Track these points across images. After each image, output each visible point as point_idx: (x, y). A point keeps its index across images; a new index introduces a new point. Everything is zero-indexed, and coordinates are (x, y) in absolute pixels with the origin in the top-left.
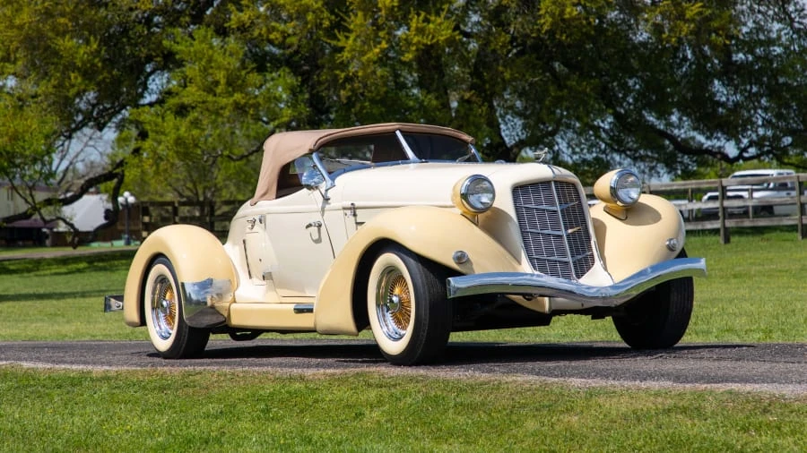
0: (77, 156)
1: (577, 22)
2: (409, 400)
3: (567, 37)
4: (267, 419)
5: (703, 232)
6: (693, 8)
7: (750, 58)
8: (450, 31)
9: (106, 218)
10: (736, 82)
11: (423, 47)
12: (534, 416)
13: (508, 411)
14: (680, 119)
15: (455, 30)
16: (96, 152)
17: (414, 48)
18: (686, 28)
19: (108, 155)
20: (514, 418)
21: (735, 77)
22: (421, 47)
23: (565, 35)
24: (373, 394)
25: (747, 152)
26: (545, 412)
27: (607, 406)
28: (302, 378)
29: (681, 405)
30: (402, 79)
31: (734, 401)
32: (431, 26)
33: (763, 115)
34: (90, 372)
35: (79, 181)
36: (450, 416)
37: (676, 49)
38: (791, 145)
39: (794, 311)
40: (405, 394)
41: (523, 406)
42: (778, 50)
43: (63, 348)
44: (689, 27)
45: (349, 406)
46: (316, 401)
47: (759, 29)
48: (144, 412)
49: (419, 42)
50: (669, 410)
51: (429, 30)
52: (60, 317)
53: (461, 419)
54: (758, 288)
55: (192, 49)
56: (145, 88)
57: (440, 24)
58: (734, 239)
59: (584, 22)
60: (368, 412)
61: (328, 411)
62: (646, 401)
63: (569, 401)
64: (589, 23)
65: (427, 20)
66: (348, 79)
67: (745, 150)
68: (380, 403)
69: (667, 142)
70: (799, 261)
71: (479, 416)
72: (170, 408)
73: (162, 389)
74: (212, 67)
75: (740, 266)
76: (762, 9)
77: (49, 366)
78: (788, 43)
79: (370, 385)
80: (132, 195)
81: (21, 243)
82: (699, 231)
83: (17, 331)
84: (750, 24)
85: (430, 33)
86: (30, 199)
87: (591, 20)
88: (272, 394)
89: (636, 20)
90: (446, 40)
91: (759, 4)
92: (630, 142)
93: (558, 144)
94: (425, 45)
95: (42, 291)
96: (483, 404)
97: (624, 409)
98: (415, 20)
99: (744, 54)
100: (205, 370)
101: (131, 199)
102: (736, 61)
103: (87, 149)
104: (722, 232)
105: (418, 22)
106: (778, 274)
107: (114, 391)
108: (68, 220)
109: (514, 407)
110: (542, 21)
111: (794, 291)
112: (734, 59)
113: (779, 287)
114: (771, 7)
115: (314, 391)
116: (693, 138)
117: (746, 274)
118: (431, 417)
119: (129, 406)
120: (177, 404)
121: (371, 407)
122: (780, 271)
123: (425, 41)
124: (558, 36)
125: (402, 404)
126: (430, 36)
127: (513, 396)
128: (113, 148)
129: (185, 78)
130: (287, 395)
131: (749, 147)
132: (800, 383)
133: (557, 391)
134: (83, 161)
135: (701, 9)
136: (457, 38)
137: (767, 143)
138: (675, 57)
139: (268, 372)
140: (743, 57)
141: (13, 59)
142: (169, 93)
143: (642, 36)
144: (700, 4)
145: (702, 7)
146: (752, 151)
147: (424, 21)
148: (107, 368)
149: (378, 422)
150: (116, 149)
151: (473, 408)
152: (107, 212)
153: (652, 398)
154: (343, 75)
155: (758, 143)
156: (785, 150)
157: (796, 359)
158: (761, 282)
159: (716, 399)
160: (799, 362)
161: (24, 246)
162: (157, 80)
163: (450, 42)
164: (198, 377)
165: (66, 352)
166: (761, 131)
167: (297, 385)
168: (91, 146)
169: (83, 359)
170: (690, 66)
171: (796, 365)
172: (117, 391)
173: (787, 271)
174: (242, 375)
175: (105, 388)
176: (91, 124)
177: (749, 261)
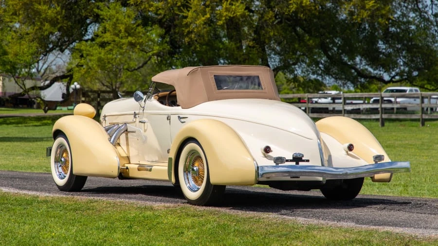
0: (51, 63)
1: (309, 8)
2: (209, 226)
3: (304, 15)
4: (131, 232)
5: (370, 119)
6: (370, 3)
7: (398, 30)
8: (243, 10)
9: (63, 97)
10: (390, 42)
11: (229, 18)
12: (278, 240)
13: (263, 236)
14: (361, 60)
15: (246, 9)
16: (62, 61)
17: (224, 18)
18: (365, 14)
19: (67, 63)
20: (267, 241)
21: (390, 39)
22: (228, 17)
23: (302, 14)
24: (189, 221)
25: (395, 78)
26: (284, 238)
27: (318, 236)
28: (152, 209)
29: (359, 239)
30: (218, 32)
31: (389, 238)
32: (234, 7)
33: (404, 60)
34: (38, 197)
35: (52, 75)
36: (231, 237)
37: (360, 24)
38: (418, 75)
39: (419, 172)
40: (208, 222)
41: (272, 233)
42: (413, 27)
43: (27, 179)
44: (368, 13)
45: (176, 228)
46: (158, 223)
47: (404, 15)
48: (64, 224)
49: (227, 15)
50: (352, 241)
51: (232, 9)
52: (33, 153)
53: (237, 240)
54: (399, 155)
55: (109, 14)
56: (86, 31)
57: (238, 6)
58: (387, 124)
59: (313, 8)
60: (186, 232)
61: (164, 230)
62: (340, 235)
63: (297, 232)
64: (316, 9)
65: (231, 4)
66: (190, 33)
67: (394, 77)
68: (193, 227)
69: (353, 71)
70: (421, 139)
71: (247, 238)
72: (79, 222)
73: (76, 210)
74: (119, 23)
75: (390, 140)
76: (406, 5)
77: (16, 191)
78: (418, 23)
79: (188, 215)
80: (78, 84)
81: (21, 106)
82: (368, 119)
83: (8, 162)
84: (399, 13)
85: (232, 11)
86: (23, 87)
87: (317, 7)
88: (135, 217)
89: (341, 8)
90: (241, 15)
91: (404, 2)
92: (335, 70)
93: (297, 70)
94: (230, 17)
95: (26, 136)
96: (250, 231)
97: (327, 240)
98: (225, 4)
99: (395, 28)
100: (100, 199)
101: (78, 86)
102: (391, 31)
103: (57, 59)
104: (380, 120)
105: (226, 5)
106: (409, 146)
107: (49, 210)
108: (42, 98)
109: (266, 234)
110: (291, 6)
111: (418, 157)
112: (390, 30)
113: (410, 155)
114: (410, 4)
115: (157, 217)
116: (367, 69)
117: (392, 146)
118: (221, 237)
119: (57, 219)
120: (82, 220)
121: (188, 229)
122: (411, 145)
123: (230, 15)
124: (299, 15)
125: (205, 228)
126: (233, 12)
127: (267, 227)
128: (70, 59)
129: (105, 28)
130: (143, 218)
131: (396, 76)
132: (426, 228)
133: (291, 225)
134: (55, 65)
135: (374, 4)
136: (247, 14)
137: (406, 74)
138: (359, 28)
139: (133, 203)
140: (395, 30)
141: (18, 14)
142: (97, 36)
143: (343, 16)
144: (373, 1)
145: (374, 3)
146: (397, 78)
147: (230, 4)
148: (47, 194)
149: (191, 238)
150: (72, 60)
151: (245, 233)
152: (63, 94)
153: (343, 234)
154: (186, 31)
155: (400, 74)
156: (414, 78)
157: (423, 211)
158: (401, 151)
159: (379, 236)
160: (425, 213)
161: (23, 108)
162: (92, 27)
163: (243, 16)
164: (95, 204)
165: (28, 182)
166: (402, 68)
167: (148, 213)
168: (59, 58)
169: (36, 187)
170: (367, 33)
171: (423, 215)
172: (50, 210)
173: (414, 145)
174: (119, 204)
175: (45, 207)
176: (58, 49)
177: (394, 138)
